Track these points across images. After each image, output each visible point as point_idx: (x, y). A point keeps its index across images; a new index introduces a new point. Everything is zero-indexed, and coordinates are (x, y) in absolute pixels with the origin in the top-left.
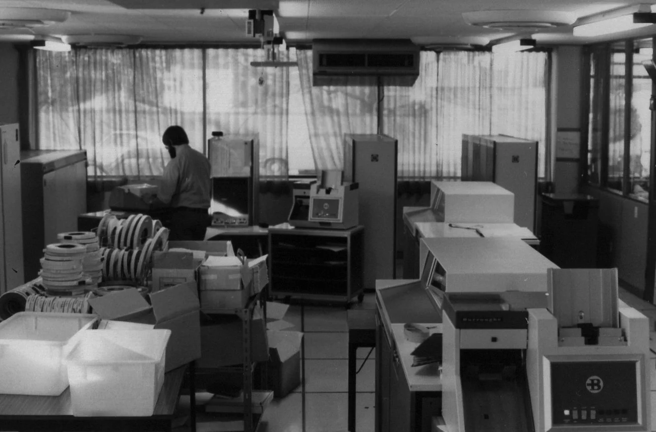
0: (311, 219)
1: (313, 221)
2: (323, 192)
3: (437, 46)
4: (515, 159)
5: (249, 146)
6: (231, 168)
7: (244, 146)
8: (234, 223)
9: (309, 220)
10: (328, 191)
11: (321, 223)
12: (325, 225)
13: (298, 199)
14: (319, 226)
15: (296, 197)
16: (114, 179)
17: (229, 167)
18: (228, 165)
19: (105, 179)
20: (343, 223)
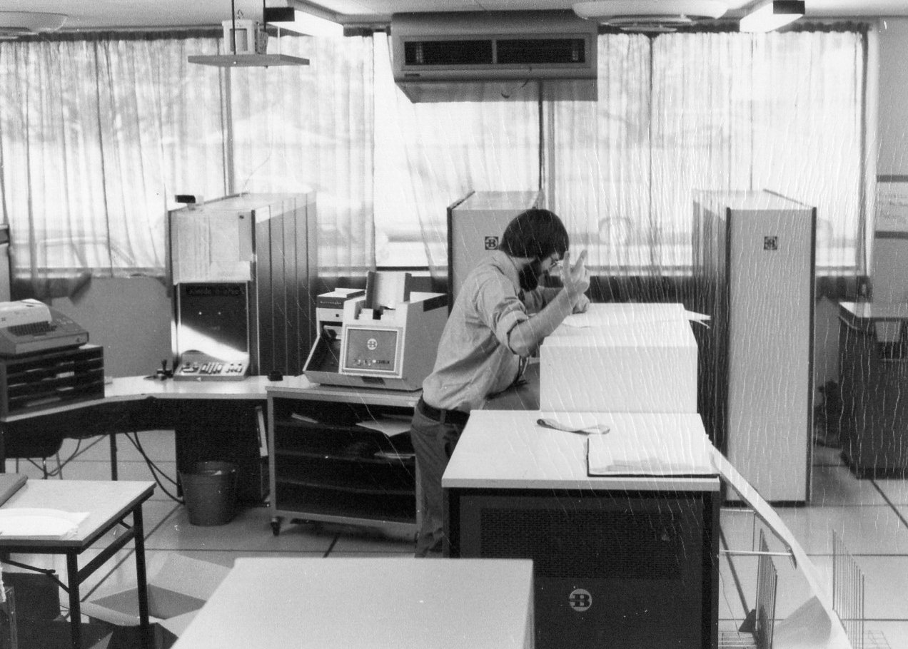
0: (343, 371)
1: (346, 374)
2: (368, 314)
3: (624, 20)
4: (771, 243)
5: (248, 219)
6: (214, 264)
7: (237, 221)
8: (219, 372)
9: (340, 372)
10: (377, 315)
11: (365, 379)
12: (373, 383)
13: (326, 327)
14: (362, 384)
15: (323, 323)
16: (67, 276)
17: (211, 262)
18: (208, 260)
19: (51, 276)
20: (405, 379)
